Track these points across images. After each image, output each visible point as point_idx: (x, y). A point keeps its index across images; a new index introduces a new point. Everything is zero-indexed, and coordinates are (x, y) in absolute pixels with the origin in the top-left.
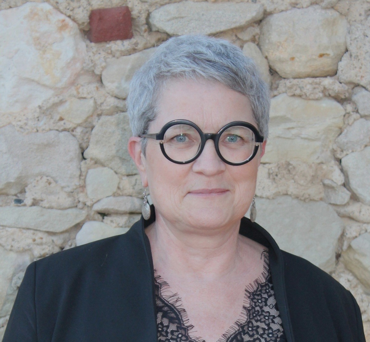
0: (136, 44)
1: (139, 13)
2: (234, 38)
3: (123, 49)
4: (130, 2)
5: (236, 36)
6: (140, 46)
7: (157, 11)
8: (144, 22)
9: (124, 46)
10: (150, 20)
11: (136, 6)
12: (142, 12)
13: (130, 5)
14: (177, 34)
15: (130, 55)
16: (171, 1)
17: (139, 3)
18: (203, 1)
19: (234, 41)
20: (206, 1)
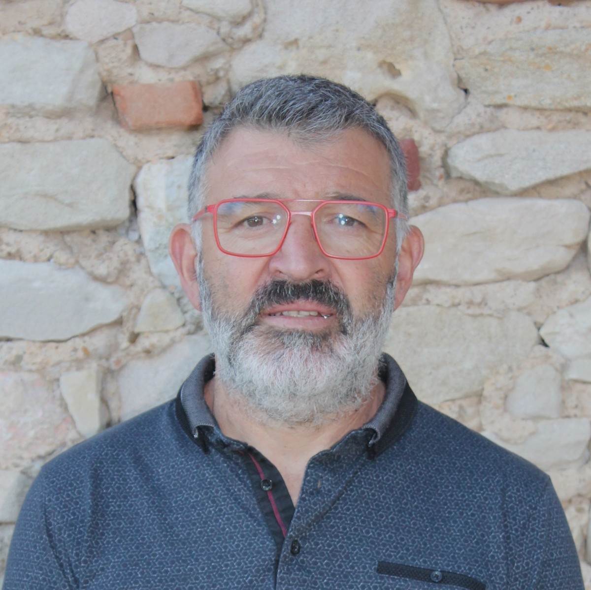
0: (427, 198)
1: (432, 149)
2: (583, 186)
4: (416, 131)
5: (586, 183)
6: (433, 202)
7: (460, 145)
8: (439, 163)
10: (449, 161)
12: (437, 147)
13: (416, 137)
14: (493, 181)
16: (482, 130)
17: (430, 134)
18: (532, 129)
19: (582, 192)
20: (538, 128)
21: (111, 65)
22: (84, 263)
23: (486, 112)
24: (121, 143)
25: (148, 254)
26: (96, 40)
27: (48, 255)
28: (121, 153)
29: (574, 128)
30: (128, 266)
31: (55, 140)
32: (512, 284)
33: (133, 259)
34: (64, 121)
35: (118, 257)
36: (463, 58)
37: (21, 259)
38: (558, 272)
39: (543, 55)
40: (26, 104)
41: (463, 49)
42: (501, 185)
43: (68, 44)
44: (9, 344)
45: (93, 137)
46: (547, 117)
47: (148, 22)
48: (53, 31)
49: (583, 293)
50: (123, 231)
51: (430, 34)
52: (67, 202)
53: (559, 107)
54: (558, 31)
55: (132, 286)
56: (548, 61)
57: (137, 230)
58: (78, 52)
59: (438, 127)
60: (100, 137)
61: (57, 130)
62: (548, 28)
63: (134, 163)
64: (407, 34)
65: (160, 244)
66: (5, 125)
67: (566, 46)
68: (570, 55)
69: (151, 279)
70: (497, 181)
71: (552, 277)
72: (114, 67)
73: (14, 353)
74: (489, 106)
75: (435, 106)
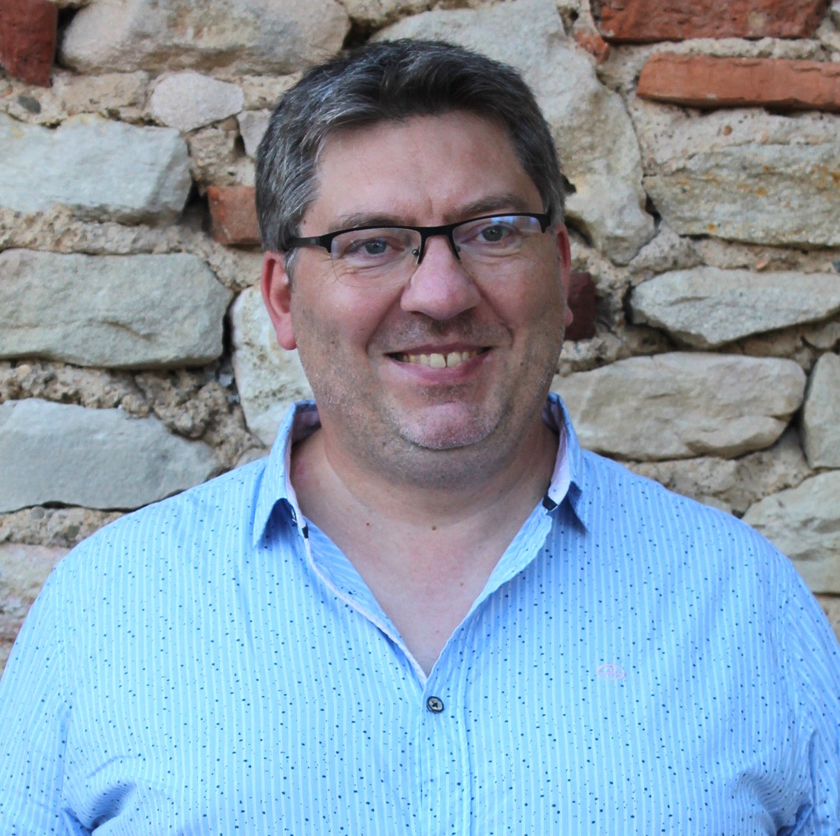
0: (601, 349)
1: (611, 287)
2: (800, 343)
3: (578, 357)
4: (592, 264)
5: (803, 340)
6: (611, 353)
7: (647, 284)
8: (620, 305)
9: (578, 351)
10: (632, 303)
11: (605, 273)
12: (618, 285)
13: (592, 271)
14: (688, 331)
15: (589, 369)
16: (676, 266)
17: (609, 268)
18: (738, 267)
19: (797, 350)
20: (745, 267)
21: (208, 161)
22: (161, 411)
23: (681, 244)
24: (215, 260)
25: (245, 404)
26: (189, 127)
27: (116, 399)
28: (215, 273)
29: (789, 269)
30: (217, 418)
31: (131, 253)
32: (707, 462)
33: (225, 410)
34: (144, 229)
35: (206, 405)
36: (655, 175)
37: (79, 403)
38: (765, 449)
39: (757, 176)
40: (96, 205)
41: (656, 164)
42: (699, 337)
43: (154, 131)
44: (62, 512)
45: (179, 251)
46: (756, 255)
47: (257, 109)
48: (134, 113)
49: (795, 476)
50: (213, 374)
51: (614, 142)
52: (143, 332)
53: (773, 242)
54: (778, 147)
55: (222, 443)
56: (762, 184)
57: (231, 372)
58: (166, 142)
59: (619, 259)
60: (189, 252)
61: (135, 241)
62: (764, 143)
63: (230, 288)
64: (586, 140)
65: (261, 392)
66: (69, 230)
67: (788, 165)
68: (791, 178)
69: (248, 436)
70: (693, 332)
71: (757, 454)
72: (211, 164)
73: (67, 523)
74: (683, 236)
75: (619, 232)
